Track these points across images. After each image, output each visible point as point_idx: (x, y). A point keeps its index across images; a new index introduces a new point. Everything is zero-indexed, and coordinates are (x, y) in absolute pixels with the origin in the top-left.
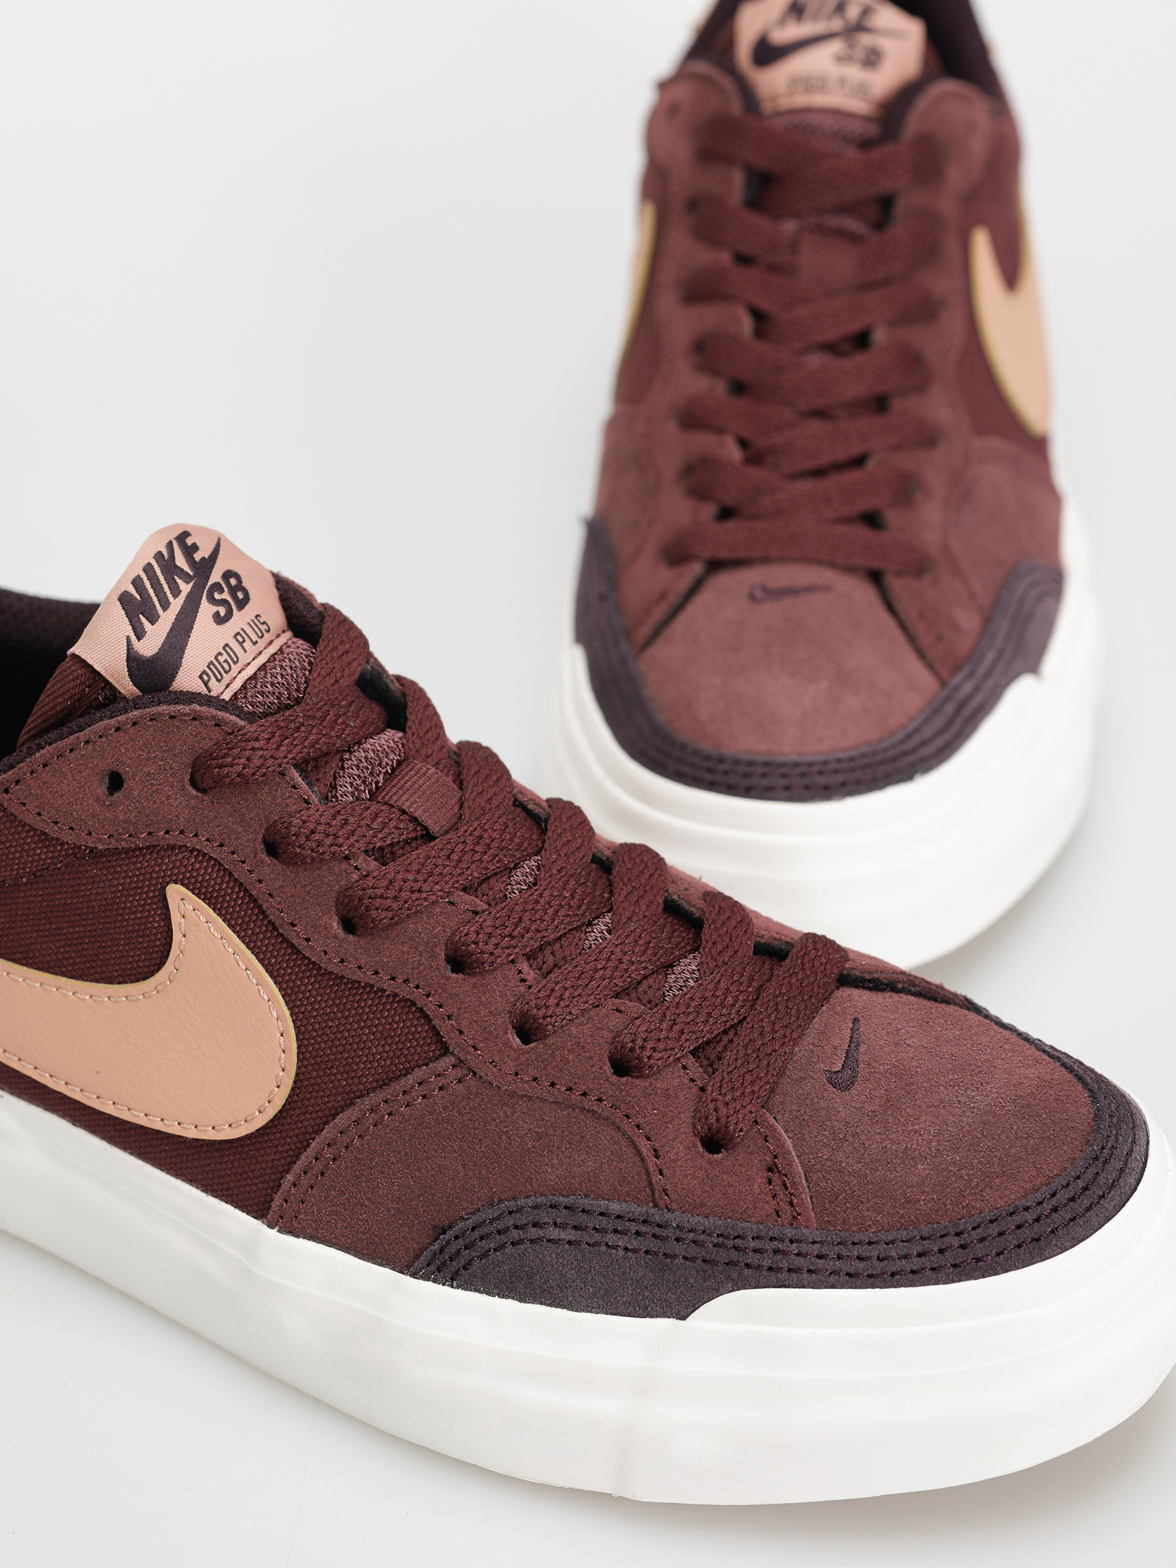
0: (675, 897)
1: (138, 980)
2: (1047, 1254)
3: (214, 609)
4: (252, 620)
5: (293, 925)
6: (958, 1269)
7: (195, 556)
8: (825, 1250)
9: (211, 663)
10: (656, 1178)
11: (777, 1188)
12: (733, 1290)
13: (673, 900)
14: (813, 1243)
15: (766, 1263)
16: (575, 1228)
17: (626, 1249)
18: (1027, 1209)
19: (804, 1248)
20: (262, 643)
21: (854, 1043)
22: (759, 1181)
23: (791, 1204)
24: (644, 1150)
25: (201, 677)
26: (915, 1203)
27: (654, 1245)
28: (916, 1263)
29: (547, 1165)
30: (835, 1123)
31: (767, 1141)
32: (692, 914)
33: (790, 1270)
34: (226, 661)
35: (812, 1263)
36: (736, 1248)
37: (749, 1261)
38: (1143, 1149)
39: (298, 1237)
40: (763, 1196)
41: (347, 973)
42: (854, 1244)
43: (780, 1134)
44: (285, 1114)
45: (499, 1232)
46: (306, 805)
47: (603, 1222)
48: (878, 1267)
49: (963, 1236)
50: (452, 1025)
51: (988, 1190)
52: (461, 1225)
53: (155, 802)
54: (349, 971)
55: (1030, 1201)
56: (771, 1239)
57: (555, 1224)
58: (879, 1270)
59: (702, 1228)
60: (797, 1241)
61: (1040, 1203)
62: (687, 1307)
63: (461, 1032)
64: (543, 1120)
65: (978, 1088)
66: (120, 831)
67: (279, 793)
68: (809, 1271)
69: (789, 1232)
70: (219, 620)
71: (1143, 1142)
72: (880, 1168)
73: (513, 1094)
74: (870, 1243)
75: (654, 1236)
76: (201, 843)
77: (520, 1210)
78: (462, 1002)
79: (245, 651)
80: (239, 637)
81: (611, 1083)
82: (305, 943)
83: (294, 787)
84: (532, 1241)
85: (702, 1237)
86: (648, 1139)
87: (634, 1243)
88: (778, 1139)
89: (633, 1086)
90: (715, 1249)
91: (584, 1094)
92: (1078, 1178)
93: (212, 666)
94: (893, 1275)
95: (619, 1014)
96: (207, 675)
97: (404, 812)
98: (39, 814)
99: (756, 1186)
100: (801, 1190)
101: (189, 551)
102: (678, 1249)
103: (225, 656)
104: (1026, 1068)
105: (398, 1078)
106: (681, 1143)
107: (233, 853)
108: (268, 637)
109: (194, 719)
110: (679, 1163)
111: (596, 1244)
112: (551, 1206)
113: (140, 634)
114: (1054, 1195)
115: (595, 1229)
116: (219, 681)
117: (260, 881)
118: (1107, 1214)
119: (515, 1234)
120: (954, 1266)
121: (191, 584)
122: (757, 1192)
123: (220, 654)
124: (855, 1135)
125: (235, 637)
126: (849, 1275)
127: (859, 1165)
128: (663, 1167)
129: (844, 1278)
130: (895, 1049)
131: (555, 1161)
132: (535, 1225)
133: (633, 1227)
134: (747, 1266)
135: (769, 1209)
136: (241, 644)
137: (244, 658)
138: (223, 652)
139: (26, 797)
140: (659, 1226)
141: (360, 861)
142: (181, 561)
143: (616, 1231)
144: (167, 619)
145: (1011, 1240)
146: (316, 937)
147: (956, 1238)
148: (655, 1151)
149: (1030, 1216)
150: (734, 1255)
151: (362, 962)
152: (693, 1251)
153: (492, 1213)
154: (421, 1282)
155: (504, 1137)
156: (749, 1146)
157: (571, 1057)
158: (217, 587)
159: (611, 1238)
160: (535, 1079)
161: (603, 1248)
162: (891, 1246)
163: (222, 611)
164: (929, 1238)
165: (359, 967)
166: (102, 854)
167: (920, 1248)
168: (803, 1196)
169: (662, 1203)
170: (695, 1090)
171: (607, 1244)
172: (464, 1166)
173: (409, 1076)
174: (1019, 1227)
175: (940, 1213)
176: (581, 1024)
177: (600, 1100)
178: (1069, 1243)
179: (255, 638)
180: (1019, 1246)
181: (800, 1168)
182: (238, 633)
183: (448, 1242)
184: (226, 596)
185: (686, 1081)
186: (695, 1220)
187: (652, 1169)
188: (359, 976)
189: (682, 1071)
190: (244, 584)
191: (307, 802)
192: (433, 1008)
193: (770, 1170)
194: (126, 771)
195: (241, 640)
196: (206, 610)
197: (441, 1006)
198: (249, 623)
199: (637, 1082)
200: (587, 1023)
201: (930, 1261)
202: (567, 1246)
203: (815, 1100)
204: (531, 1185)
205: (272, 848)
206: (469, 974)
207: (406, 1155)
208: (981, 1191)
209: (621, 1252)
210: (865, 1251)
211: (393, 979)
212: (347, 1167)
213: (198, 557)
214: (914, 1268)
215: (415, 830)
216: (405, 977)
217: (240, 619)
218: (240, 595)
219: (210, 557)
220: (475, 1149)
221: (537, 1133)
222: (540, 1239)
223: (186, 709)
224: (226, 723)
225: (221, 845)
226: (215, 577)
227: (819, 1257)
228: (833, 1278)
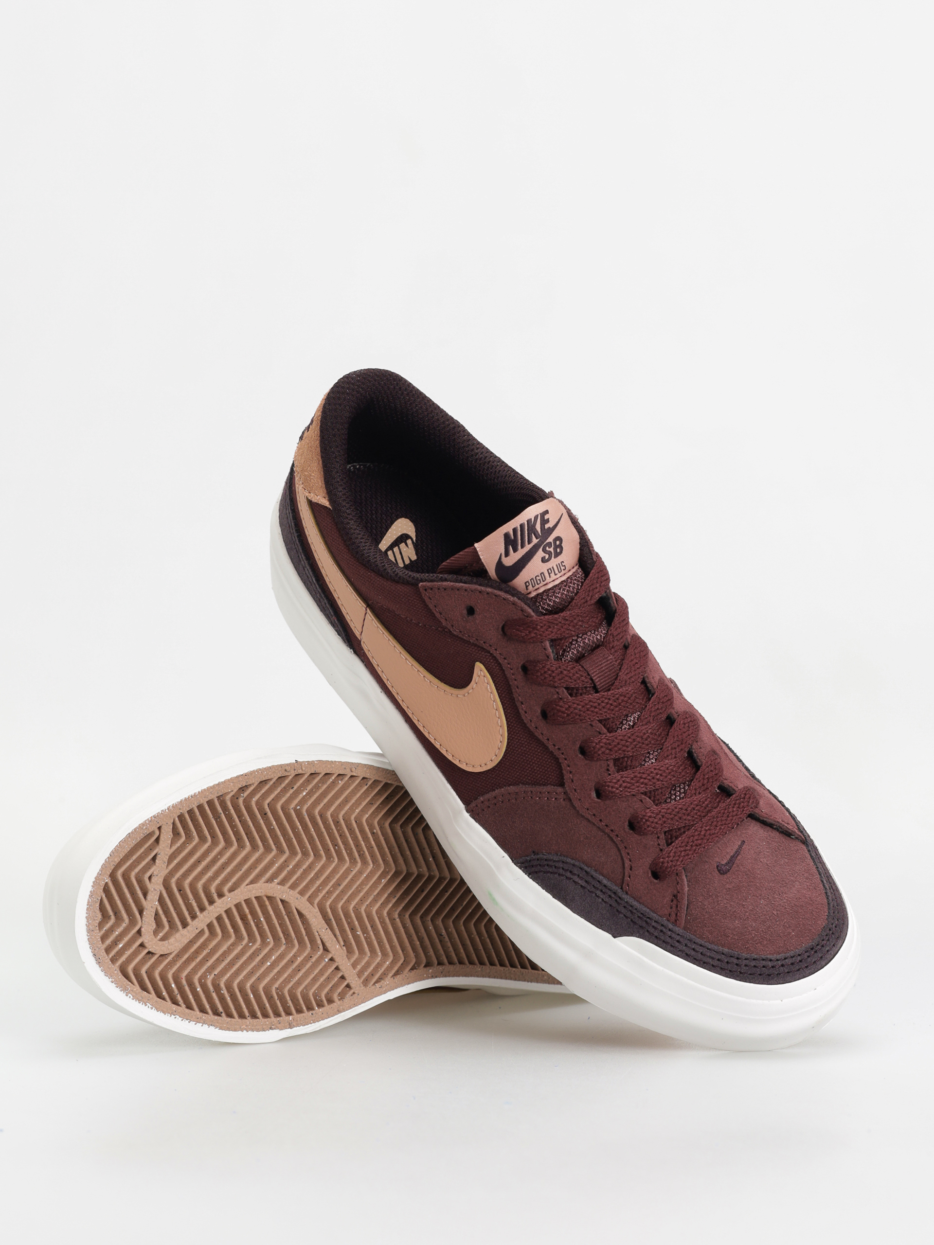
0: (693, 751)
1: (452, 687)
2: (770, 982)
3: (545, 555)
4: (559, 564)
5: (522, 704)
6: (731, 973)
7: (546, 526)
8: (681, 940)
9: (532, 579)
10: (627, 878)
11: (674, 905)
12: (638, 937)
13: (692, 751)
14: (678, 935)
15: (656, 934)
16: (586, 881)
17: (603, 900)
18: (771, 960)
19: (673, 935)
20: (559, 575)
21: (737, 853)
22: (668, 899)
23: (676, 915)
24: (626, 865)
25: (526, 583)
26: (727, 937)
27: (614, 904)
28: (716, 963)
29: (585, 850)
30: (711, 887)
31: (678, 884)
32: (697, 762)
33: (664, 941)
34: (539, 580)
35: (674, 943)
36: (646, 922)
37: (649, 930)
38: (837, 949)
39: (477, 822)
40: (666, 906)
41: (536, 734)
42: (694, 943)
43: (684, 885)
44: (490, 772)
45: (555, 867)
46: (547, 658)
47: (598, 885)
48: (700, 956)
49: (739, 960)
50: (570, 777)
51: (759, 944)
52: (541, 856)
53: (484, 629)
54: (537, 734)
55: (773, 957)
56: (662, 925)
57: (579, 876)
58: (699, 958)
59: (636, 907)
60: (672, 931)
61: (778, 960)
62: (618, 934)
63: (572, 781)
64: (591, 832)
65: (780, 894)
66: (465, 632)
67: (537, 649)
68: (671, 946)
69: (671, 926)
70: (544, 560)
71: (839, 945)
72: (720, 915)
73: (583, 816)
74: (701, 945)
75: (616, 900)
76: (496, 654)
77: (567, 863)
78: (578, 769)
79: (550, 577)
80: (549, 570)
81: (625, 832)
82: (524, 713)
83: (545, 649)
84: (567, 878)
85: (635, 911)
86: (630, 861)
87: (607, 900)
88: (683, 886)
89: (634, 838)
90: (638, 918)
91: (612, 831)
92: (799, 955)
93: (532, 580)
94: (704, 963)
95: (641, 803)
96: (529, 583)
97: (589, 675)
98: (435, 607)
99: (665, 901)
100: (683, 911)
101: (544, 522)
102: (623, 910)
103: (540, 578)
104: (808, 891)
105: (540, 785)
106: (642, 869)
107: (509, 664)
108: (563, 572)
109: (513, 604)
110: (638, 877)
111: (591, 892)
112: (580, 868)
113: (507, 554)
114: (785, 959)
115: (593, 886)
116: (533, 587)
117: (515, 680)
118: (804, 975)
119: (561, 871)
120: (730, 971)
121: (538, 540)
122: (665, 903)
123: (538, 576)
124: (717, 896)
125: (548, 570)
126: (687, 954)
127: (712, 910)
128: (631, 875)
129: (684, 954)
130: (753, 862)
131: (589, 851)
132: (571, 872)
133: (610, 893)
134: (648, 931)
135: (667, 912)
136: (549, 574)
137: (548, 580)
138: (540, 575)
139: (433, 597)
140: (620, 898)
141: (560, 691)
142: (538, 527)
143: (601, 891)
144: (521, 552)
145: (758, 971)
146: (530, 713)
147: (736, 960)
148: (631, 867)
149: (770, 964)
150: (644, 924)
151: (544, 733)
152: (629, 914)
153: (556, 858)
154: (517, 868)
155: (573, 831)
156: (669, 883)
157: (613, 813)
158: (549, 544)
159: (598, 893)
160: (594, 815)
161: (594, 895)
162: (709, 951)
163: (547, 556)
164: (726, 955)
165: (542, 734)
166: (454, 635)
167: (720, 957)
168: (682, 914)
169: (624, 889)
170: (658, 849)
171: (596, 894)
172: (552, 834)
173: (545, 787)
174: (764, 967)
175: (735, 946)
176: (623, 801)
177: (617, 836)
178: (782, 982)
179: (557, 572)
180: (760, 975)
181: (686, 902)
182: (550, 569)
183: (534, 860)
184: (551, 549)
185: (656, 844)
186: (635, 903)
187: (626, 874)
188: (540, 737)
189: (657, 839)
190: (562, 545)
191: (548, 657)
192: (565, 765)
193: (674, 896)
194: (477, 610)
195: (550, 572)
196: (540, 554)
197: (569, 766)
198: (557, 565)
199: (635, 835)
200: (626, 802)
201: (721, 964)
202: (580, 887)
203: (707, 873)
204: (576, 855)
205: (525, 669)
206: (586, 759)
207: (531, 816)
208: (757, 944)
209: (600, 900)
210: (698, 948)
211: (554, 745)
212: (506, 808)
213: (547, 526)
214: (714, 964)
215: (591, 684)
216: (559, 747)
217: (554, 562)
218: (558, 550)
219: (552, 527)
220: (559, 829)
221: (587, 836)
222: (570, 879)
223: (512, 599)
224: (526, 612)
225: (505, 659)
226: (550, 539)
227: (678, 941)
228: (680, 953)
